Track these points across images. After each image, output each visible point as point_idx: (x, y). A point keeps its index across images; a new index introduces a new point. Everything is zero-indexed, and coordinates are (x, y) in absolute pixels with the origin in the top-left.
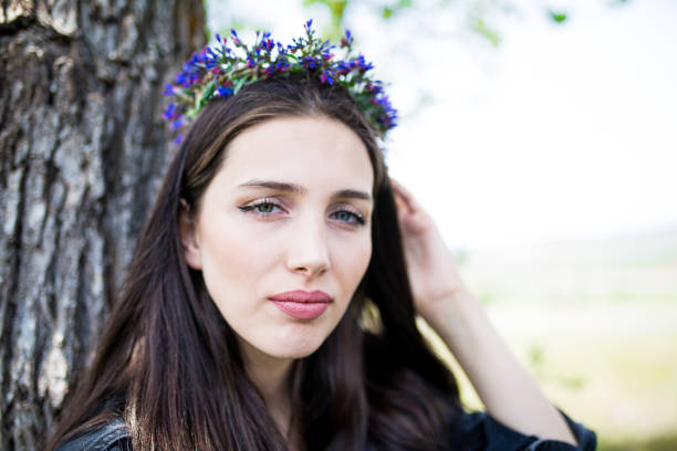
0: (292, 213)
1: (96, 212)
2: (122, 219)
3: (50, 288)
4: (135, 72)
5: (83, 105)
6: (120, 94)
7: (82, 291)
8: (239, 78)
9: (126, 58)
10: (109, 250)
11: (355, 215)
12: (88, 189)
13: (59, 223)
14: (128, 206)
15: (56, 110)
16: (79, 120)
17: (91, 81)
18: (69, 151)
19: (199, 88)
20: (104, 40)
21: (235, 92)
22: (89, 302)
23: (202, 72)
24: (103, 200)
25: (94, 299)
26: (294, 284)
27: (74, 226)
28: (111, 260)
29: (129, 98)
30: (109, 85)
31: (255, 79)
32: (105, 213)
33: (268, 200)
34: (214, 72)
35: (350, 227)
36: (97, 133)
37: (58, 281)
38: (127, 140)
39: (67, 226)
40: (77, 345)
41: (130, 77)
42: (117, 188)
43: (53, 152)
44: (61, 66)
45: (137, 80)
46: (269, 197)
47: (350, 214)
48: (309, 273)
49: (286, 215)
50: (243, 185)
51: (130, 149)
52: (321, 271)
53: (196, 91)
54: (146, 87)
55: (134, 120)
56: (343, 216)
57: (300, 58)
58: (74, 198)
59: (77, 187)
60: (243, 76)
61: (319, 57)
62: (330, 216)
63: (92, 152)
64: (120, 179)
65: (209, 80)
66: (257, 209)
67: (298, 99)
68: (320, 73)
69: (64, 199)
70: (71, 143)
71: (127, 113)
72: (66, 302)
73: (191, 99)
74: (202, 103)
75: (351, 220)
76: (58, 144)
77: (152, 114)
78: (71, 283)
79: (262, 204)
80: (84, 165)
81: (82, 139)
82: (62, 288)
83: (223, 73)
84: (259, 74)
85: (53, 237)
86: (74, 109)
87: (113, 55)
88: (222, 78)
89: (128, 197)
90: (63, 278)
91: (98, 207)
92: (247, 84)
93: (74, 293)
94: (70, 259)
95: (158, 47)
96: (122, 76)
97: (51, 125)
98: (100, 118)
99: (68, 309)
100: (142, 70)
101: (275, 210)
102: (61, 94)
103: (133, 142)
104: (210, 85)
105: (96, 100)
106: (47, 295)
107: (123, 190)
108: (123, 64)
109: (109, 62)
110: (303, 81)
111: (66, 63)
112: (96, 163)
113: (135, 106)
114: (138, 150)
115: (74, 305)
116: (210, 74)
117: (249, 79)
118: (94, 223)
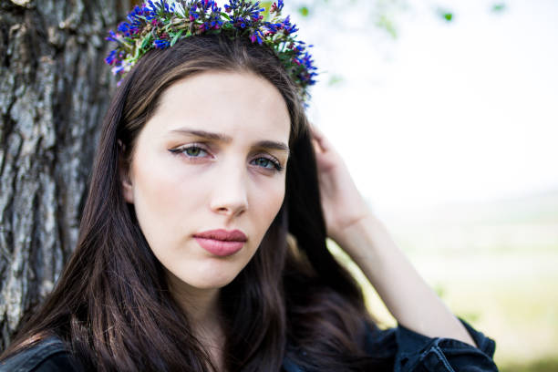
0: (217, 158)
1: (48, 160)
2: (72, 166)
3: (8, 226)
4: (82, 39)
5: (36, 66)
6: (69, 58)
7: (36, 228)
8: (175, 32)
9: (73, 26)
10: (60, 192)
11: (273, 162)
12: (41, 139)
13: (15, 169)
14: (76, 155)
15: (11, 71)
16: (32, 79)
17: (43, 46)
18: (23, 107)
19: (139, 38)
20: (54, 11)
21: (171, 45)
22: (42, 238)
23: (143, 23)
24: (54, 149)
25: (47, 235)
26: (217, 224)
27: (29, 172)
28: (61, 201)
29: (77, 62)
30: (59, 50)
31: (189, 33)
32: (56, 160)
33: (196, 145)
34: (153, 24)
35: (267, 172)
36: (49, 90)
37: (16, 220)
38: (75, 97)
39: (22, 171)
40: (32, 275)
41: (78, 43)
42: (67, 138)
43: (10, 108)
44: (15, 32)
45: (84, 46)
46: (198, 142)
47: (268, 160)
48: (229, 213)
49: (212, 160)
50: (176, 131)
51: (77, 105)
52: (240, 212)
53: (137, 40)
54: (92, 52)
55: (81, 80)
56: (262, 162)
57: (231, 17)
58: (29, 147)
59: (32, 138)
60: (178, 30)
61: (249, 18)
62: (251, 163)
63: (44, 108)
64: (70, 131)
65: (148, 32)
66: (185, 153)
67: (227, 55)
68: (249, 32)
69: (20, 148)
70: (25, 99)
71: (76, 74)
72: (22, 237)
73: (131, 47)
74: (141, 51)
75: (269, 166)
76: (14, 100)
77: (98, 76)
78: (27, 221)
79: (190, 148)
80: (37, 119)
81: (34, 96)
82: (19, 226)
83: (161, 25)
84: (194, 30)
85: (10, 181)
86: (27, 70)
87: (62, 25)
88: (159, 30)
89: (77, 147)
90: (19, 217)
91: (51, 155)
92: (183, 37)
93: (29, 229)
94: (25, 201)
95: (103, 19)
96: (71, 42)
97: (7, 83)
98: (51, 78)
99: (24, 244)
100: (88, 37)
101: (202, 154)
102: (16, 56)
103: (81, 98)
104: (148, 35)
105: (47, 62)
106: (5, 231)
107: (72, 141)
108: (71, 32)
109: (59, 30)
110: (233, 38)
111: (20, 29)
112: (48, 116)
113: (83, 68)
114: (85, 107)
115: (29, 240)
116: (149, 27)
117: (184, 33)
118: (47, 169)
